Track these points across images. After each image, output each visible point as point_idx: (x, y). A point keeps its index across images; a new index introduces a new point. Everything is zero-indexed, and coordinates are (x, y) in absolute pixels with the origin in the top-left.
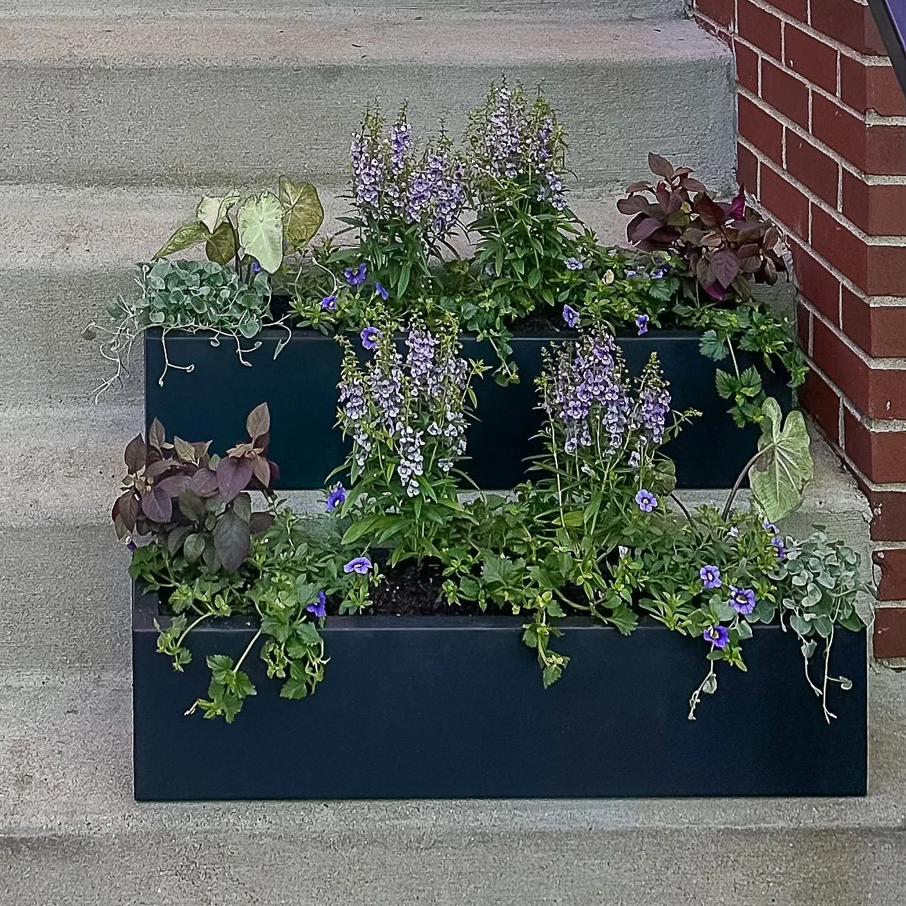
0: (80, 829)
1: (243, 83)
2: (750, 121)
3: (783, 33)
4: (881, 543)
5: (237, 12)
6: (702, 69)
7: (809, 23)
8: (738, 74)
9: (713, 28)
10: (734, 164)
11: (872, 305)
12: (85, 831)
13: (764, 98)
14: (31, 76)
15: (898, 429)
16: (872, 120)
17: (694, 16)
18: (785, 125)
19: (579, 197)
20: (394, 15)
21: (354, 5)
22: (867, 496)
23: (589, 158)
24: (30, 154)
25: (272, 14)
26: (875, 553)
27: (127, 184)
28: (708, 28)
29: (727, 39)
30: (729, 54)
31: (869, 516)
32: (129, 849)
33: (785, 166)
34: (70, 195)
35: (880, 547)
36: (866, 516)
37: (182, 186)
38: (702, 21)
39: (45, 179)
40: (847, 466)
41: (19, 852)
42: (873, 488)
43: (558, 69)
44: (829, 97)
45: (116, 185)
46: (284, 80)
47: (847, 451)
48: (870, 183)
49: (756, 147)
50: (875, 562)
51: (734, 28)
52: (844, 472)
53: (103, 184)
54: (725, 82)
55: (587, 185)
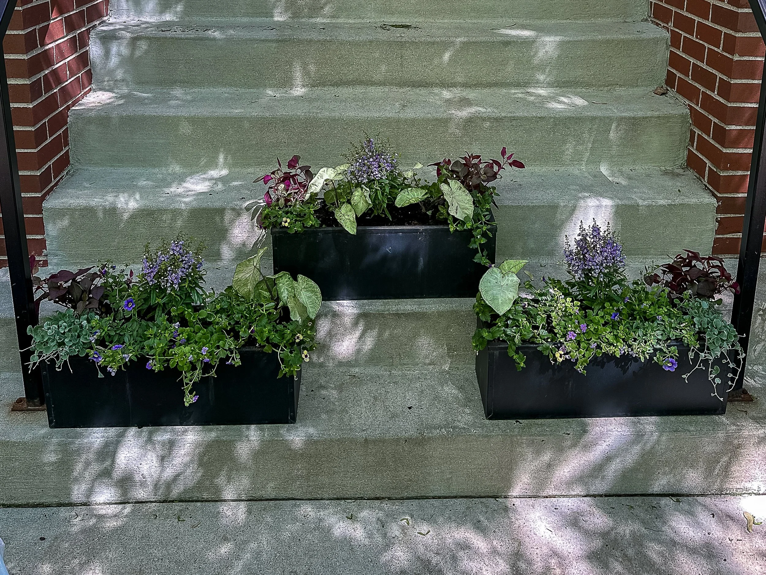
0: (423, 310)
1: (471, 48)
2: (674, 60)
3: (696, 25)
4: (719, 215)
5: (465, 20)
6: (656, 41)
7: (710, 20)
8: (671, 42)
9: (660, 25)
10: (665, 77)
11: (727, 128)
12: (425, 310)
13: (683, 51)
14: (385, 44)
15: (731, 174)
16: (736, 58)
17: (651, 20)
18: (692, 61)
19: (602, 90)
20: (528, 21)
21: (512, 17)
22: (715, 198)
23: (607, 76)
24: (385, 75)
25: (479, 21)
26: (717, 218)
27: (423, 86)
28: (657, 24)
29: (667, 29)
30: (668, 35)
31: (716, 205)
32: (441, 316)
33: (690, 77)
34: (401, 91)
35: (719, 216)
36: (715, 205)
37: (445, 87)
38: (655, 22)
39: (392, 84)
40: (707, 187)
41: (401, 318)
42: (719, 195)
43: (598, 41)
44: (716, 49)
45: (419, 87)
46: (487, 47)
47: (708, 182)
48: (732, 82)
49: (676, 70)
50: (716, 221)
51: (671, 25)
52: (707, 190)
53: (414, 86)
54: (665, 46)
55: (605, 86)
